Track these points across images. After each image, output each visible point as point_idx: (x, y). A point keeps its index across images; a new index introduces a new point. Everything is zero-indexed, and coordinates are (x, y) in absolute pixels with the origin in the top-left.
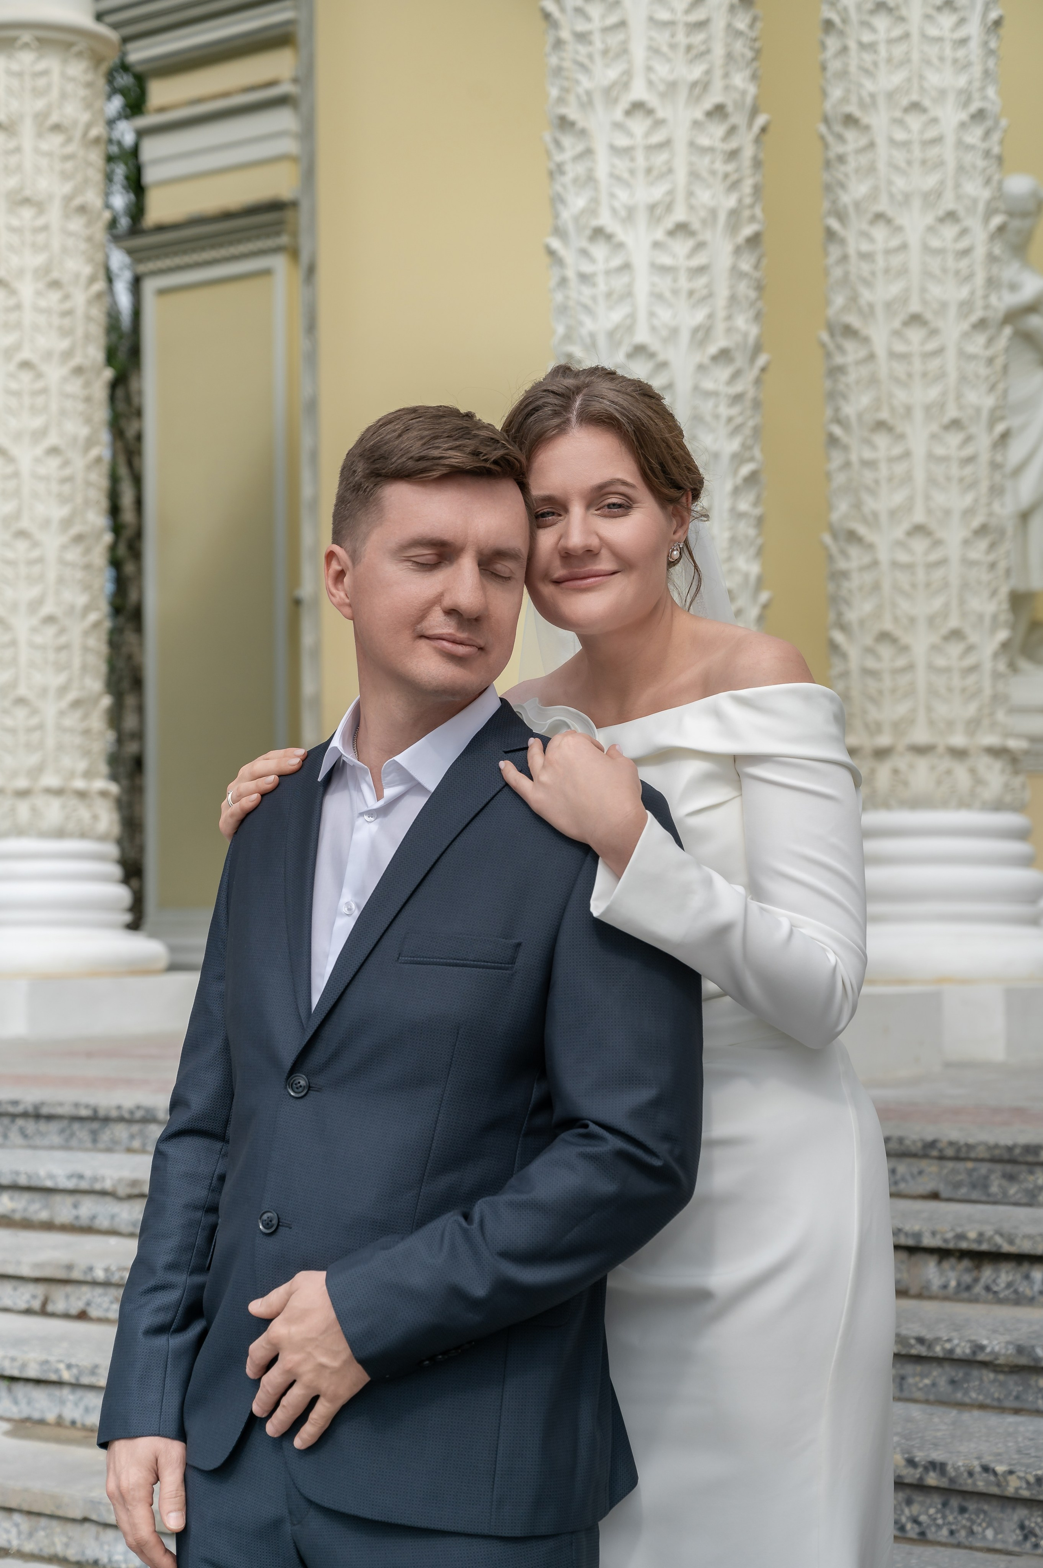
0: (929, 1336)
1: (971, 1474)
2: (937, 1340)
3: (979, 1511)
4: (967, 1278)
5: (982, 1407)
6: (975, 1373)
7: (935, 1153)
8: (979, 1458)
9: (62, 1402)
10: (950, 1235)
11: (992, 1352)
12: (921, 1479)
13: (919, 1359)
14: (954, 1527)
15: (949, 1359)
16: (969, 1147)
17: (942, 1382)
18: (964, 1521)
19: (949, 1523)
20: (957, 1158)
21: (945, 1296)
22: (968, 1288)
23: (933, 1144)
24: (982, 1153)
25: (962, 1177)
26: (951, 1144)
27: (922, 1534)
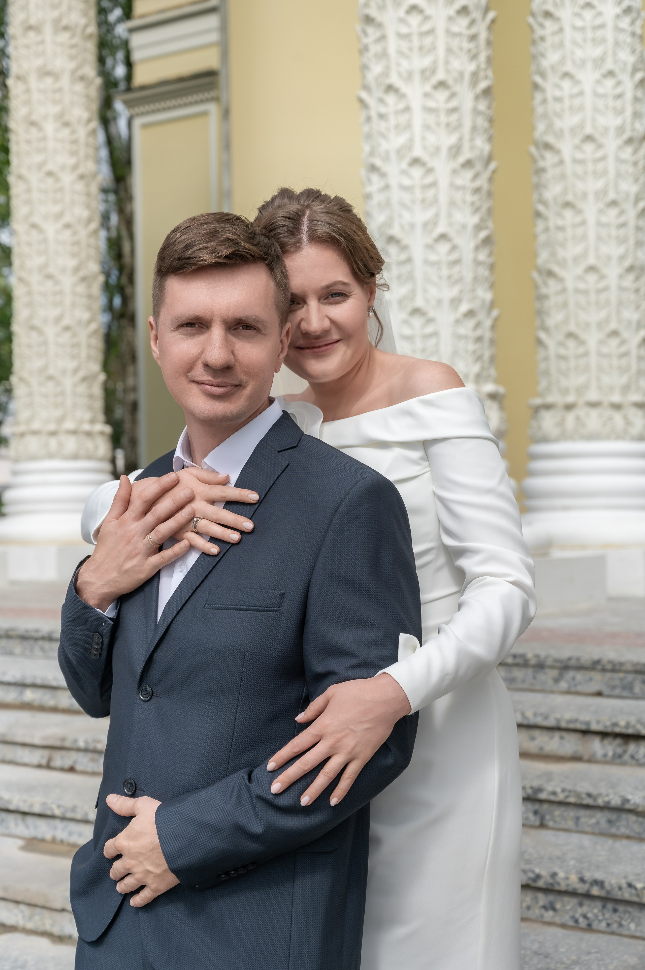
0: (594, 792)
1: (620, 888)
2: (600, 795)
3: (625, 912)
4: (619, 750)
5: (628, 837)
6: (624, 816)
7: (599, 667)
8: (625, 877)
9: (55, 828)
10: (608, 723)
11: (635, 804)
12: (588, 891)
13: (587, 807)
14: (610, 921)
15: (607, 808)
16: (621, 664)
17: (603, 821)
18: (616, 917)
19: (606, 919)
20: (613, 670)
21: (605, 761)
22: (620, 756)
23: (597, 662)
24: (629, 667)
25: (617, 682)
26: (610, 662)
27: (589, 925)
